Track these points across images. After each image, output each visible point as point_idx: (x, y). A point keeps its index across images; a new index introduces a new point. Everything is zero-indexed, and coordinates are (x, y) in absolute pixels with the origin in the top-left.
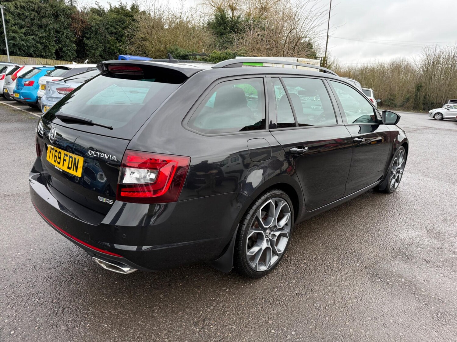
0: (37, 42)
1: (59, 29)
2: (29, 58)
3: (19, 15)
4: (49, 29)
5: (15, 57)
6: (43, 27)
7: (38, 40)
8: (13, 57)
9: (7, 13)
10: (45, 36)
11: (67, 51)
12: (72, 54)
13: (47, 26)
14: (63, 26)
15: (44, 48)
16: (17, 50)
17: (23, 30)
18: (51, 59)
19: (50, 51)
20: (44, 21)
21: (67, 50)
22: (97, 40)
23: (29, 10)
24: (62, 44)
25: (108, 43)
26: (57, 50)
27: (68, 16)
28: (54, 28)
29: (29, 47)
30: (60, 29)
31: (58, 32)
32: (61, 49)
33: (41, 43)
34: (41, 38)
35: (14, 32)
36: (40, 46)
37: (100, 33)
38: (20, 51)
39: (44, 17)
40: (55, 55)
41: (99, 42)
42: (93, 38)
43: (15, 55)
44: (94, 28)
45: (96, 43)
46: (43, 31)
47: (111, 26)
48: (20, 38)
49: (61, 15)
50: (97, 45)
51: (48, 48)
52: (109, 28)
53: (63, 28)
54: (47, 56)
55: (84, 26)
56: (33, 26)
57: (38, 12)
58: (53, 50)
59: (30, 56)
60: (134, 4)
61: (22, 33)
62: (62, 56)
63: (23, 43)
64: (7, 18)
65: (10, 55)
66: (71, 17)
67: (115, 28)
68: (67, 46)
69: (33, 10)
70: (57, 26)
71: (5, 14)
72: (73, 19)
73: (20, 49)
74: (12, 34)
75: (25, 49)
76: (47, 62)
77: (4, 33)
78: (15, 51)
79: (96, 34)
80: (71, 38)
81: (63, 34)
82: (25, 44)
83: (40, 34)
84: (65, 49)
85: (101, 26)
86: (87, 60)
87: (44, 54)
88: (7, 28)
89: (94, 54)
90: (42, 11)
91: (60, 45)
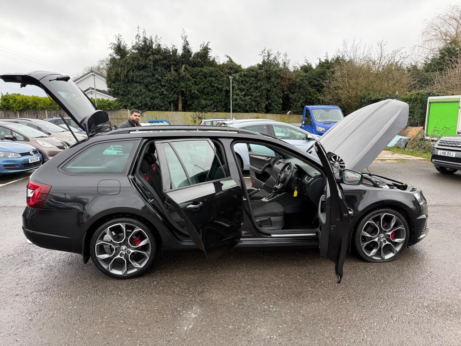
0: (253, 101)
1: (269, 88)
2: (245, 113)
3: (242, 81)
4: (262, 89)
5: (236, 113)
6: (258, 88)
7: (253, 99)
8: (235, 114)
9: (234, 82)
10: (259, 95)
11: (274, 106)
12: (279, 108)
13: (261, 87)
14: (273, 85)
15: (258, 105)
16: (238, 108)
17: (243, 93)
18: (262, 113)
19: (261, 107)
20: (259, 84)
21: (275, 104)
22: (300, 93)
23: (249, 77)
24: (271, 100)
25: (310, 95)
26: (266, 105)
27: (278, 77)
28: (266, 88)
29: (246, 105)
30: (271, 88)
31: (269, 91)
32: (270, 104)
33: (255, 101)
34: (256, 97)
35: (237, 95)
36: (254, 103)
37: (303, 87)
38: (240, 109)
39: (260, 80)
40: (265, 109)
41: (301, 95)
42: (297, 92)
43: (237, 112)
44: (298, 83)
45: (299, 96)
46: (258, 91)
47: (314, 79)
48: (240, 99)
49: (272, 77)
50: (299, 98)
51: (260, 105)
52: (312, 81)
53: (273, 87)
54: (259, 110)
55: (290, 83)
56: (251, 89)
57: (256, 77)
58: (264, 105)
59: (247, 111)
60: (338, 56)
61: (242, 95)
62: (271, 110)
63: (242, 102)
64: (234, 84)
65: (232, 112)
66: (280, 77)
67: (318, 81)
68: (275, 101)
69: (252, 77)
70: (268, 86)
71: (233, 83)
72: (282, 78)
73: (240, 107)
74: (235, 97)
75: (243, 107)
76: (257, 116)
77: (230, 96)
78: (236, 109)
79: (300, 88)
80: (279, 95)
81: (273, 92)
82: (243, 104)
83: (255, 94)
84: (273, 104)
85: (305, 81)
86: (290, 111)
87: (257, 109)
88: (232, 93)
89: (296, 106)
90: (259, 76)
91: (270, 101)
